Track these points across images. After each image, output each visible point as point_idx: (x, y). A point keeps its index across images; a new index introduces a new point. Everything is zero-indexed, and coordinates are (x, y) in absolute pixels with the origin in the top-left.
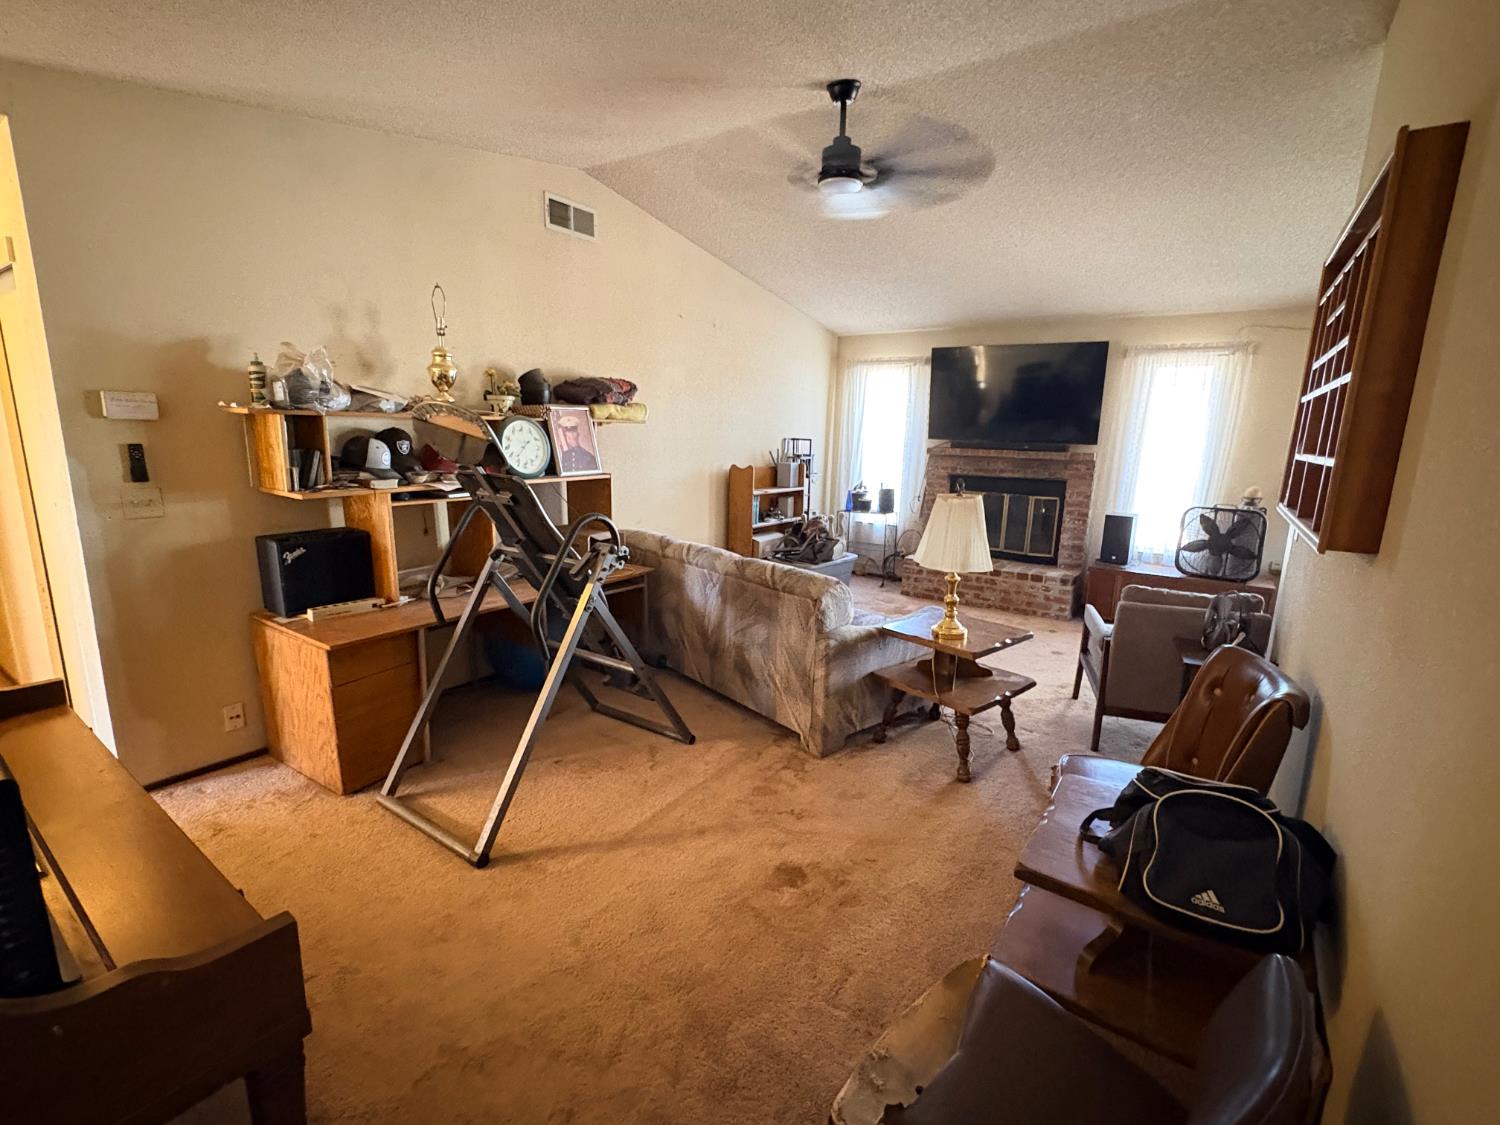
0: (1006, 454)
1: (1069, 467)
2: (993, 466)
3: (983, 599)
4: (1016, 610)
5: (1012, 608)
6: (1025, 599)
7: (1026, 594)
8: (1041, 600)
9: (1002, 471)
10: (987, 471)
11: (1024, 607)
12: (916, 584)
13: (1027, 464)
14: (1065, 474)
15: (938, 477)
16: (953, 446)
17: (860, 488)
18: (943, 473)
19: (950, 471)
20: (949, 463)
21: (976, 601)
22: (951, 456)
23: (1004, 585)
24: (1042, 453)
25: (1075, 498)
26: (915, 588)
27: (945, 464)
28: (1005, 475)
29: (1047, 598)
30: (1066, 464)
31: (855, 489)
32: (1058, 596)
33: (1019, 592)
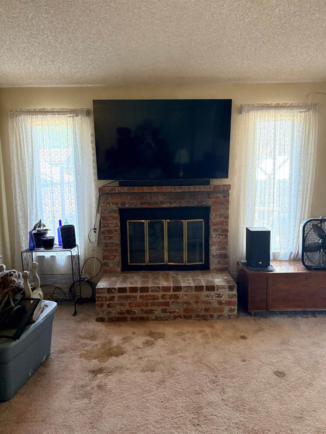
0: (164, 189)
1: (211, 196)
2: (154, 199)
3: (170, 313)
4: (197, 316)
5: (194, 315)
6: (203, 306)
7: (203, 302)
8: (215, 305)
9: (162, 203)
10: (149, 203)
11: (203, 313)
12: (110, 309)
13: (181, 196)
14: (209, 202)
15: (110, 212)
16: (121, 185)
17: (40, 227)
18: (115, 207)
19: (120, 206)
20: (118, 200)
21: (163, 315)
22: (120, 193)
23: (185, 298)
24: (192, 187)
25: (218, 220)
26: (108, 313)
27: (115, 200)
28: (165, 206)
29: (220, 303)
30: (209, 194)
31: (35, 229)
32: (228, 299)
33: (198, 302)
